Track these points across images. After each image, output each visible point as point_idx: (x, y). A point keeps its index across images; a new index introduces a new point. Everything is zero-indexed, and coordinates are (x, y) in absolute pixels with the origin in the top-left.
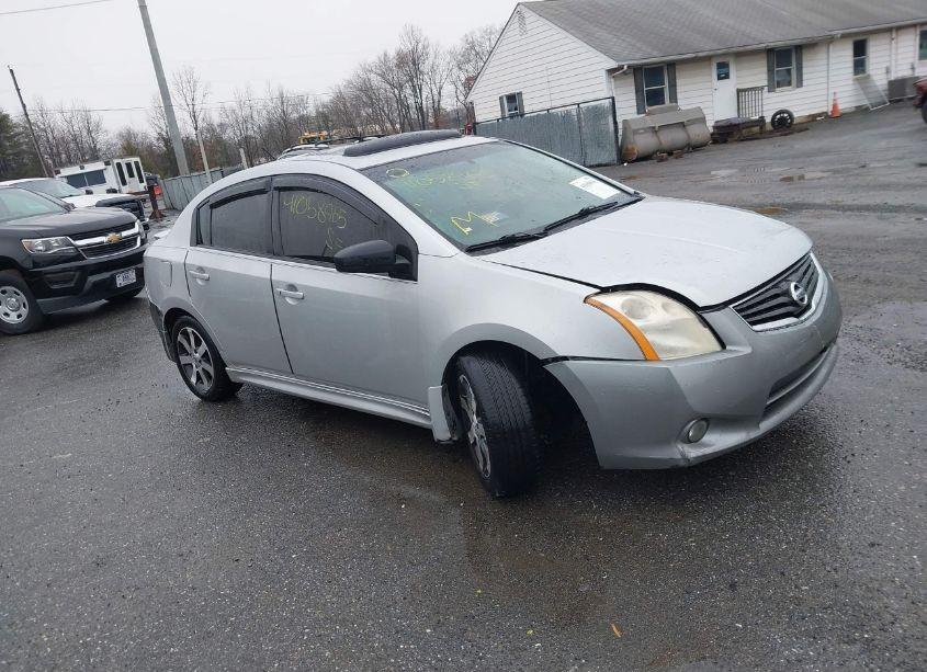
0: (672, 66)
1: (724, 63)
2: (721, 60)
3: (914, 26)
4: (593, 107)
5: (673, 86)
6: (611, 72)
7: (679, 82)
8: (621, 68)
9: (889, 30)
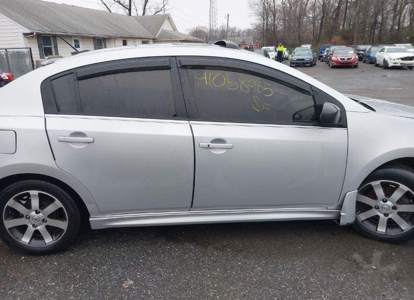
0: (55, 37)
1: (77, 40)
2: (76, 39)
3: (140, 38)
4: (17, 52)
5: (56, 47)
6: (25, 35)
7: (59, 45)
8: (32, 33)
9: (133, 38)
